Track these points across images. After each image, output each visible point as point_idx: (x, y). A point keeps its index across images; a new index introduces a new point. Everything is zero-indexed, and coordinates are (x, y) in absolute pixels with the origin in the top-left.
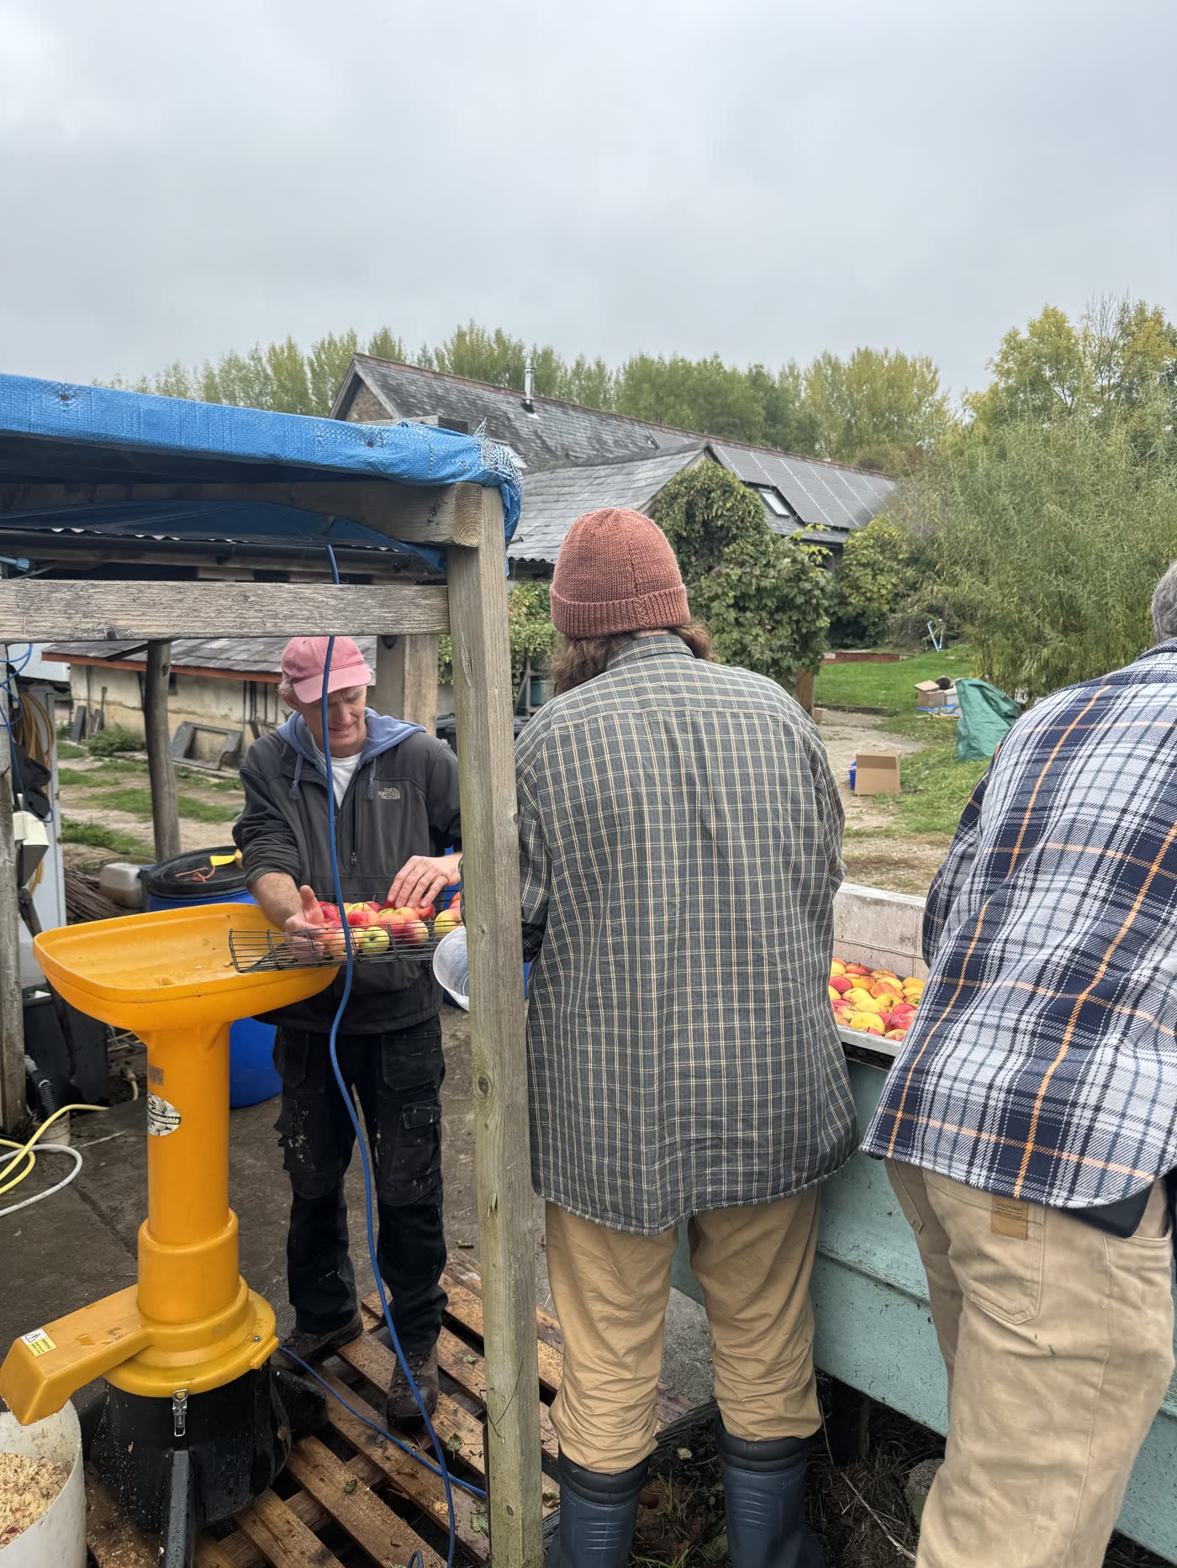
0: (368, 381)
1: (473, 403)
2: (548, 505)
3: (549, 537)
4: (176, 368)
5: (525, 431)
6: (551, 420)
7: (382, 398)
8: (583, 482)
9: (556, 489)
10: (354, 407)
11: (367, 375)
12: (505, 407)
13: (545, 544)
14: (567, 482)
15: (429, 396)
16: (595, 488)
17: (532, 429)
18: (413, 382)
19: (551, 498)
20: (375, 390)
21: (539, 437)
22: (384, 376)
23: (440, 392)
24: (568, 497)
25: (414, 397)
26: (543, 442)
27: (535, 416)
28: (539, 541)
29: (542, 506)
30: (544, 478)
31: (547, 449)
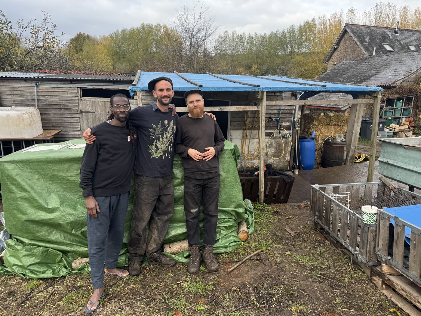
0: (349, 31)
1: (379, 33)
2: (398, 64)
3: (396, 73)
4: (292, 26)
5: (394, 40)
6: (403, 35)
7: (352, 35)
8: (409, 57)
9: (400, 59)
10: (344, 38)
11: (348, 29)
12: (388, 33)
13: (394, 74)
14: (404, 57)
15: (366, 33)
16: (413, 59)
17: (396, 39)
18: (361, 29)
19: (398, 62)
20: (350, 33)
21: (398, 41)
22: (353, 29)
23: (369, 31)
24: (404, 61)
25: (361, 34)
26: (399, 42)
27: (398, 35)
28: (393, 74)
29: (396, 64)
30: (397, 56)
31: (400, 44)
